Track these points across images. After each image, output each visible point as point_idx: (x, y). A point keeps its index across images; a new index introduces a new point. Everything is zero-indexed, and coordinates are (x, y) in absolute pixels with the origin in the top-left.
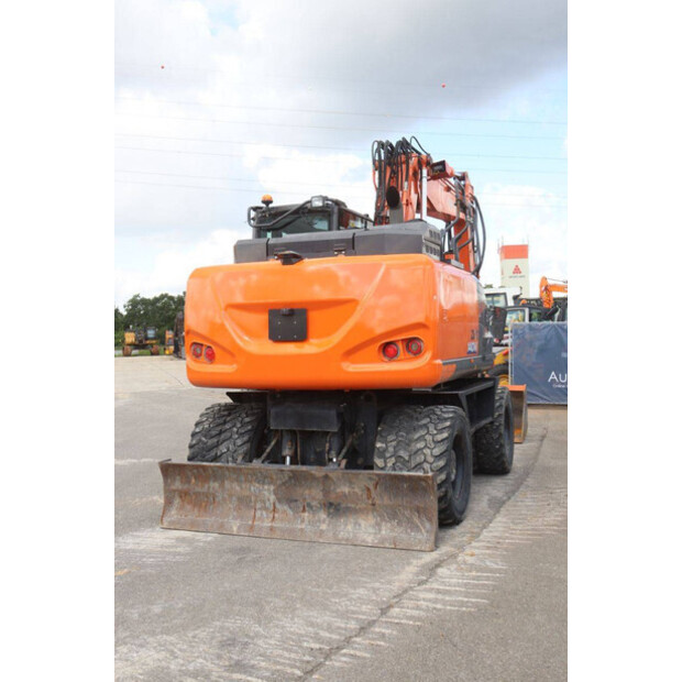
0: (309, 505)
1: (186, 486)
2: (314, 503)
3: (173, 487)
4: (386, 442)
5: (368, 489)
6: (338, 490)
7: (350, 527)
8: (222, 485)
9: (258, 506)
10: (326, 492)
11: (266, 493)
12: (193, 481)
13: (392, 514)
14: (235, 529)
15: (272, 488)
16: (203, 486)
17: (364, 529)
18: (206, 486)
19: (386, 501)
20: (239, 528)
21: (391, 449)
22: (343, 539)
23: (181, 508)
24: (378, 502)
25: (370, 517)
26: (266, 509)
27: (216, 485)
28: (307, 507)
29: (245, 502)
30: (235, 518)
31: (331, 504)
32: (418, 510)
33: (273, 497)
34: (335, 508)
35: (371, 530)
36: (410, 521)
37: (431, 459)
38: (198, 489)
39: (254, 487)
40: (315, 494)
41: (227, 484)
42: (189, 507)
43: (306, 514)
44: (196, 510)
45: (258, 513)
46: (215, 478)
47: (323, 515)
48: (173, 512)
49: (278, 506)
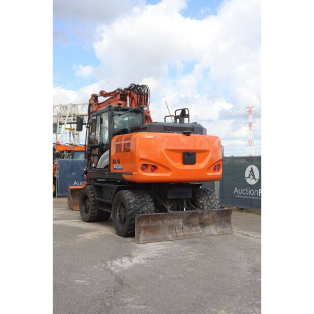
0: (194, 224)
1: (147, 225)
2: (196, 223)
3: (142, 226)
4: (202, 200)
5: (213, 216)
6: (204, 217)
7: (208, 230)
8: (163, 222)
9: (177, 227)
10: (200, 219)
11: (180, 222)
12: (151, 222)
13: (220, 224)
14: (171, 238)
15: (182, 220)
16: (155, 223)
17: (212, 230)
18: (156, 223)
19: (218, 219)
20: (172, 237)
21: (205, 203)
22: (208, 234)
23: (144, 234)
24: (216, 220)
25: (213, 226)
26: (179, 228)
27: (161, 222)
28: (194, 225)
29: (172, 227)
30: (168, 234)
31: (201, 223)
32: (227, 221)
33: (182, 224)
34: (203, 224)
35: (214, 230)
36: (224, 225)
37: (217, 205)
38: (153, 225)
39: (175, 221)
40: (196, 220)
41: (165, 221)
42: (148, 233)
43: (194, 228)
44: (151, 234)
45: (177, 231)
46: (161, 219)
47: (199, 228)
48: (142, 236)
49: (184, 227)
